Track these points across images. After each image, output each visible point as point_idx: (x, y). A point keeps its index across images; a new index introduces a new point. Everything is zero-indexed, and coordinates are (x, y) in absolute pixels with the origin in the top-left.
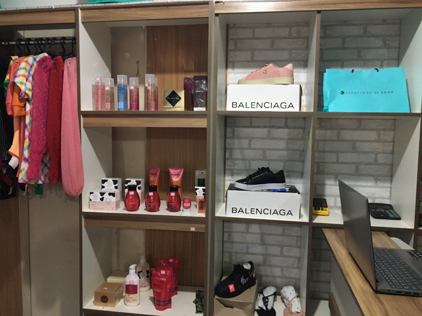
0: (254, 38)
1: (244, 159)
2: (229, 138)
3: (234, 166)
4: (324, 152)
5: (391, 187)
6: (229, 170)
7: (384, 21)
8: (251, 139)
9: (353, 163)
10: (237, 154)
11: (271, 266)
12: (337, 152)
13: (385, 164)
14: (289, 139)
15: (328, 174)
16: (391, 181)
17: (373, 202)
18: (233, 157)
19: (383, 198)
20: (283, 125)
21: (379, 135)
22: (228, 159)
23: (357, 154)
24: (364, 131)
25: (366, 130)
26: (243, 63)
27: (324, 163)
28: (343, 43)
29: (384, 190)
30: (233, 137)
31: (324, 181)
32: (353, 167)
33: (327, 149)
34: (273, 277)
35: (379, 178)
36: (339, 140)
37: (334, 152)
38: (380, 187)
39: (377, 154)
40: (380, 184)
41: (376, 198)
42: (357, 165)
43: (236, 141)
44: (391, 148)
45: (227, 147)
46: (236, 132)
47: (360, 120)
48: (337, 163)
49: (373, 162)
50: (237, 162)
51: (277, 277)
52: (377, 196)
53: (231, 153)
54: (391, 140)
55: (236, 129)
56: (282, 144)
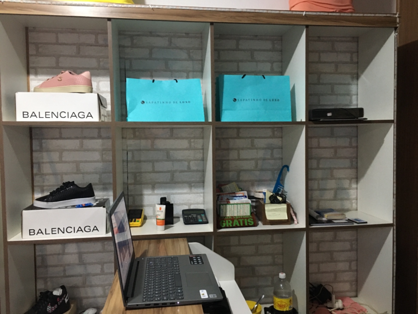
0: (57, 43)
1: (55, 174)
2: (36, 151)
3: (44, 182)
4: (140, 162)
5: (204, 193)
6: (38, 186)
7: (187, 35)
8: (61, 151)
9: (168, 172)
10: (46, 169)
11: (91, 286)
12: (153, 162)
13: (197, 171)
14: (104, 150)
15: (144, 184)
16: (204, 187)
17: (189, 208)
18: (42, 172)
19: (198, 204)
20: (96, 136)
21: (190, 143)
22: (37, 174)
23: (171, 162)
24: (176, 140)
25: (178, 138)
26: (48, 69)
27: (141, 173)
28: (151, 53)
29: (198, 196)
30: (41, 150)
31: (141, 191)
32: (169, 175)
33: (142, 159)
34: (95, 297)
35: (193, 184)
36: (153, 149)
37: (150, 161)
38: (194, 193)
39: (189, 161)
40: (194, 190)
41: (191, 204)
42: (173, 173)
43: (45, 154)
44: (201, 155)
45: (34, 161)
46: (44, 145)
47: (172, 129)
48: (153, 173)
49: (186, 169)
50: (47, 177)
51: (99, 297)
52: (192, 202)
53: (39, 168)
54: (201, 147)
55: (43, 141)
56: (97, 156)
